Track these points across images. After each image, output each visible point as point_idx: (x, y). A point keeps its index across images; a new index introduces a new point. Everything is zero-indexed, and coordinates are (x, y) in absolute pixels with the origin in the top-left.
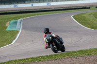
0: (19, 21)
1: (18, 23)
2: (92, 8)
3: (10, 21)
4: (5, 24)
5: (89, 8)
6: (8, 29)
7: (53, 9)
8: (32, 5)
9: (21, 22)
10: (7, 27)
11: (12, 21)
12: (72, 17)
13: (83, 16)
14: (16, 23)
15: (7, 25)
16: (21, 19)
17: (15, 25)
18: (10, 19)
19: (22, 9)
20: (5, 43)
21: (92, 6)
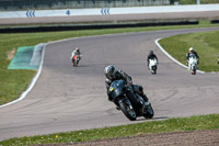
0: (36, 48)
1: (34, 54)
2: (202, 23)
3: (17, 48)
4: (5, 56)
5: (197, 23)
6: (12, 66)
7: (115, 23)
8: (68, 13)
9: (41, 51)
10: (9, 62)
11: (21, 49)
12: (156, 42)
14: (30, 52)
15: (9, 57)
16: (41, 44)
17: (27, 59)
18: (16, 44)
19: (45, 21)
20: (4, 99)
21: (204, 19)
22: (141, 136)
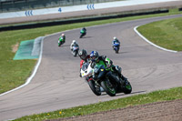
0: (36, 41)
1: (34, 46)
2: (171, 11)
3: (19, 42)
4: (11, 49)
5: (167, 11)
6: (16, 58)
7: (100, 16)
8: (60, 10)
9: (40, 44)
10: (14, 54)
11: (23, 43)
12: (135, 29)
13: (156, 26)
14: (31, 45)
15: (14, 50)
17: (29, 50)
18: (18, 39)
19: (40, 18)
20: (13, 85)
21: (173, 8)
22: (130, 107)
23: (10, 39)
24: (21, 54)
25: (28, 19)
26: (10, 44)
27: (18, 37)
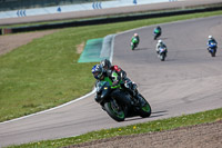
0: (105, 39)
1: (104, 46)
3: (86, 40)
4: (75, 49)
6: (82, 60)
7: (183, 9)
9: (110, 43)
10: (78, 56)
11: (90, 42)
14: (99, 45)
15: (79, 51)
16: (110, 36)
17: (96, 51)
18: (84, 38)
19: (111, 12)
20: (77, 93)
23: (74, 38)
24: (88, 56)
25: (97, 13)
26: (74, 44)
27: (84, 35)
